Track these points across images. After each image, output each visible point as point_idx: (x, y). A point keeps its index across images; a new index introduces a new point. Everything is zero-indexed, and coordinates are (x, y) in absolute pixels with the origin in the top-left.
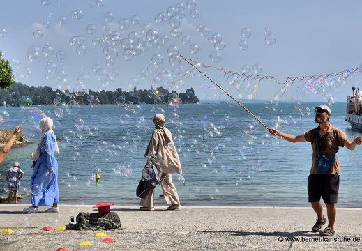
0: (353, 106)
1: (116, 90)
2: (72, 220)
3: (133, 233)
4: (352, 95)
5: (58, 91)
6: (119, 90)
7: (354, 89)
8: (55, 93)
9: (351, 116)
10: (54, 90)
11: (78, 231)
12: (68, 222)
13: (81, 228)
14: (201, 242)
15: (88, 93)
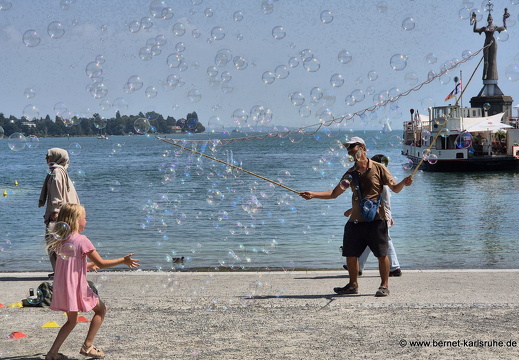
0: (411, 135)
1: (92, 117)
2: (32, 293)
3: (116, 309)
4: (410, 120)
5: (12, 118)
6: (96, 115)
7: (412, 111)
8: (8, 120)
9: (408, 147)
10: (7, 116)
11: (39, 309)
12: (25, 295)
13: (43, 304)
14: (208, 319)
15: (54, 121)
